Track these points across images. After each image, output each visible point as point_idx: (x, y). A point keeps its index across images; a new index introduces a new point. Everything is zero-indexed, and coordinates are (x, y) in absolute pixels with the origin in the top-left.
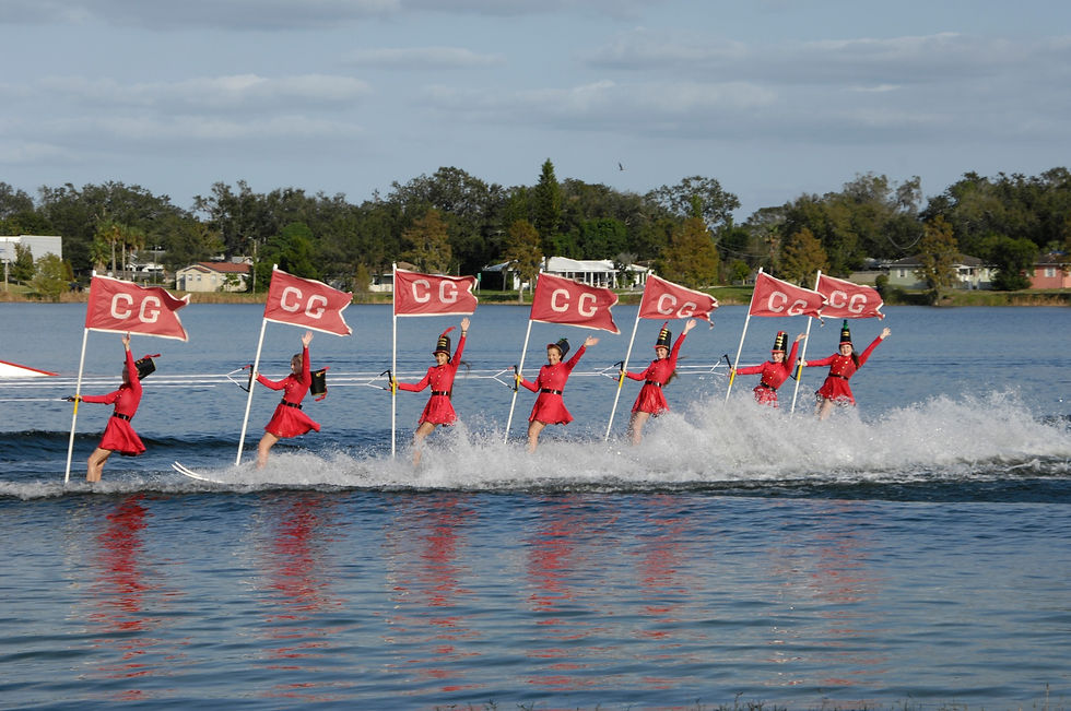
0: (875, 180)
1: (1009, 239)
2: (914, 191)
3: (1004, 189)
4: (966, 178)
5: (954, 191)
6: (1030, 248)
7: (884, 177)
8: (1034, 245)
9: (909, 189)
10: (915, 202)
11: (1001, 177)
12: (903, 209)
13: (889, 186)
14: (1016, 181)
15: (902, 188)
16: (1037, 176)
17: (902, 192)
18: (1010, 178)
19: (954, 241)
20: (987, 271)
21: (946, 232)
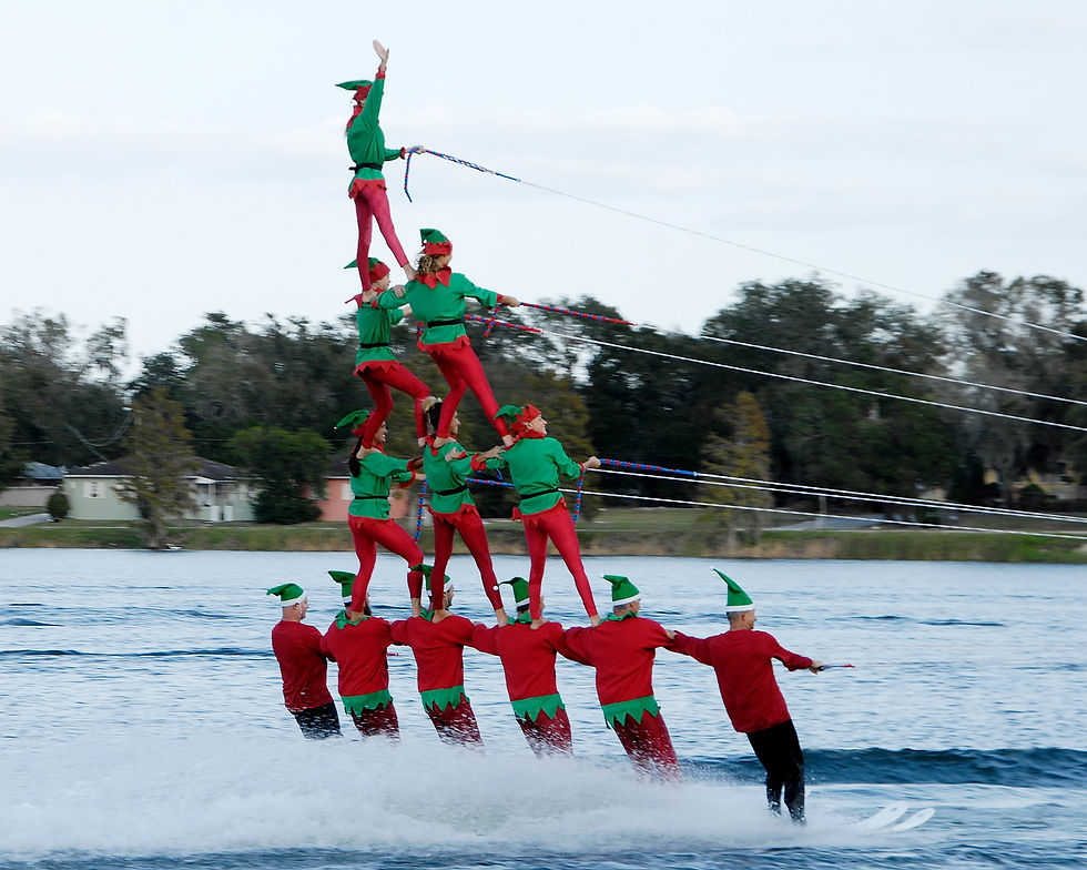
0: (49, 323)
1: (283, 432)
2: (116, 342)
3: (275, 344)
4: (209, 323)
5: (190, 344)
6: (320, 449)
7: (62, 317)
8: (325, 443)
9: (108, 341)
10: (117, 363)
11: (269, 322)
12: (97, 375)
13: (72, 332)
14: (296, 328)
15: (96, 338)
16: (331, 322)
17: (96, 344)
18: (284, 322)
19: (186, 434)
20: (243, 489)
21: (174, 418)
